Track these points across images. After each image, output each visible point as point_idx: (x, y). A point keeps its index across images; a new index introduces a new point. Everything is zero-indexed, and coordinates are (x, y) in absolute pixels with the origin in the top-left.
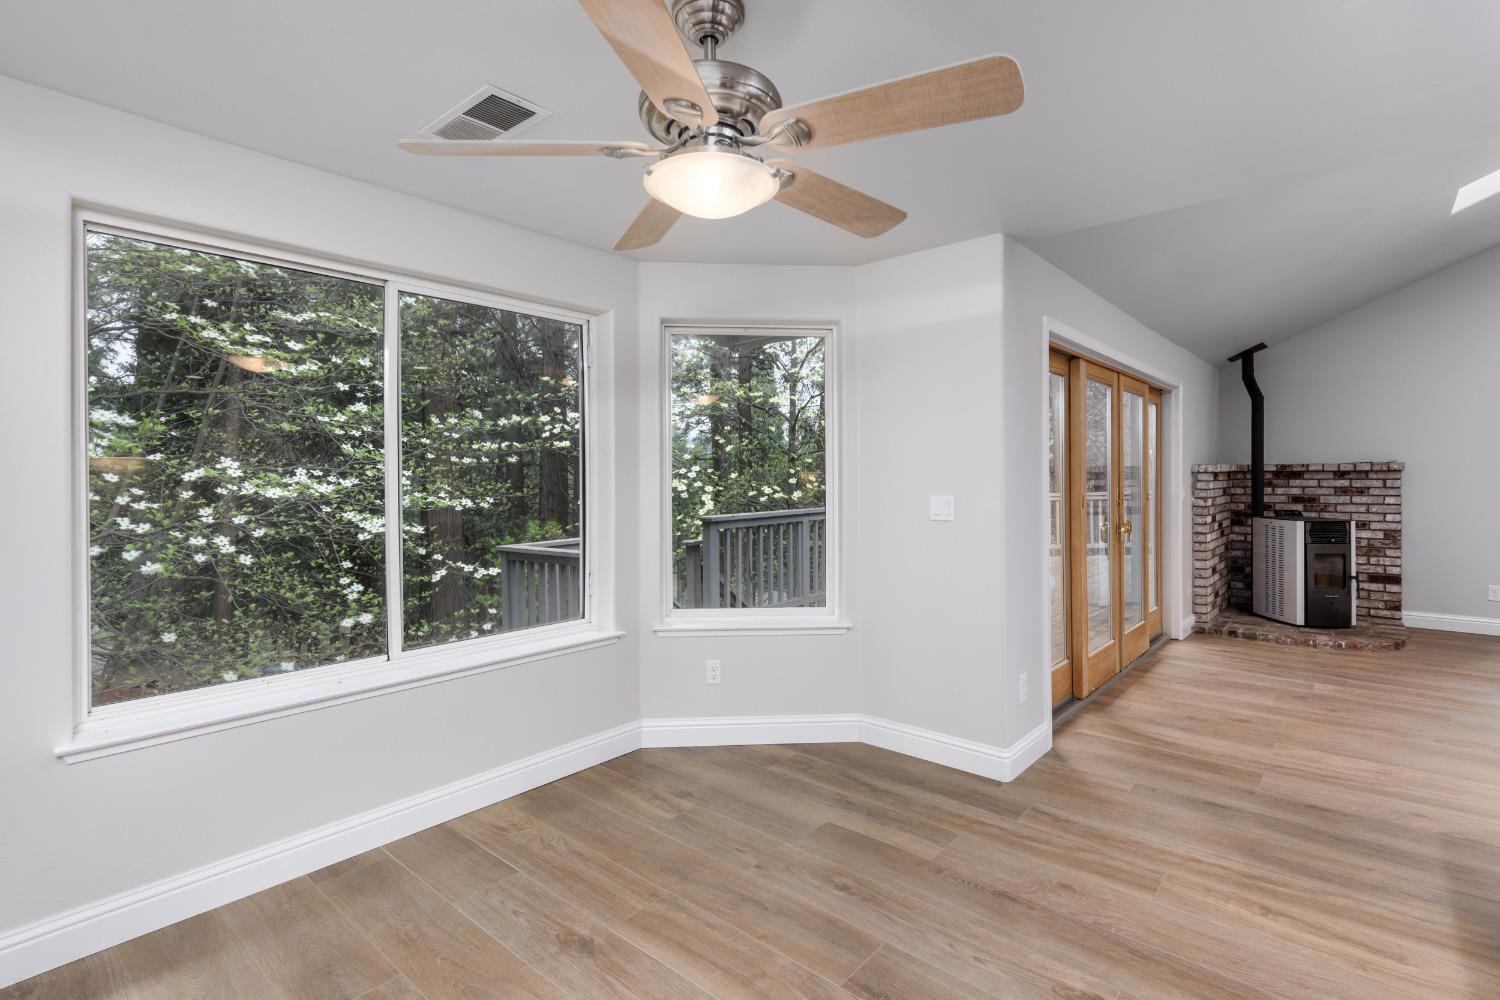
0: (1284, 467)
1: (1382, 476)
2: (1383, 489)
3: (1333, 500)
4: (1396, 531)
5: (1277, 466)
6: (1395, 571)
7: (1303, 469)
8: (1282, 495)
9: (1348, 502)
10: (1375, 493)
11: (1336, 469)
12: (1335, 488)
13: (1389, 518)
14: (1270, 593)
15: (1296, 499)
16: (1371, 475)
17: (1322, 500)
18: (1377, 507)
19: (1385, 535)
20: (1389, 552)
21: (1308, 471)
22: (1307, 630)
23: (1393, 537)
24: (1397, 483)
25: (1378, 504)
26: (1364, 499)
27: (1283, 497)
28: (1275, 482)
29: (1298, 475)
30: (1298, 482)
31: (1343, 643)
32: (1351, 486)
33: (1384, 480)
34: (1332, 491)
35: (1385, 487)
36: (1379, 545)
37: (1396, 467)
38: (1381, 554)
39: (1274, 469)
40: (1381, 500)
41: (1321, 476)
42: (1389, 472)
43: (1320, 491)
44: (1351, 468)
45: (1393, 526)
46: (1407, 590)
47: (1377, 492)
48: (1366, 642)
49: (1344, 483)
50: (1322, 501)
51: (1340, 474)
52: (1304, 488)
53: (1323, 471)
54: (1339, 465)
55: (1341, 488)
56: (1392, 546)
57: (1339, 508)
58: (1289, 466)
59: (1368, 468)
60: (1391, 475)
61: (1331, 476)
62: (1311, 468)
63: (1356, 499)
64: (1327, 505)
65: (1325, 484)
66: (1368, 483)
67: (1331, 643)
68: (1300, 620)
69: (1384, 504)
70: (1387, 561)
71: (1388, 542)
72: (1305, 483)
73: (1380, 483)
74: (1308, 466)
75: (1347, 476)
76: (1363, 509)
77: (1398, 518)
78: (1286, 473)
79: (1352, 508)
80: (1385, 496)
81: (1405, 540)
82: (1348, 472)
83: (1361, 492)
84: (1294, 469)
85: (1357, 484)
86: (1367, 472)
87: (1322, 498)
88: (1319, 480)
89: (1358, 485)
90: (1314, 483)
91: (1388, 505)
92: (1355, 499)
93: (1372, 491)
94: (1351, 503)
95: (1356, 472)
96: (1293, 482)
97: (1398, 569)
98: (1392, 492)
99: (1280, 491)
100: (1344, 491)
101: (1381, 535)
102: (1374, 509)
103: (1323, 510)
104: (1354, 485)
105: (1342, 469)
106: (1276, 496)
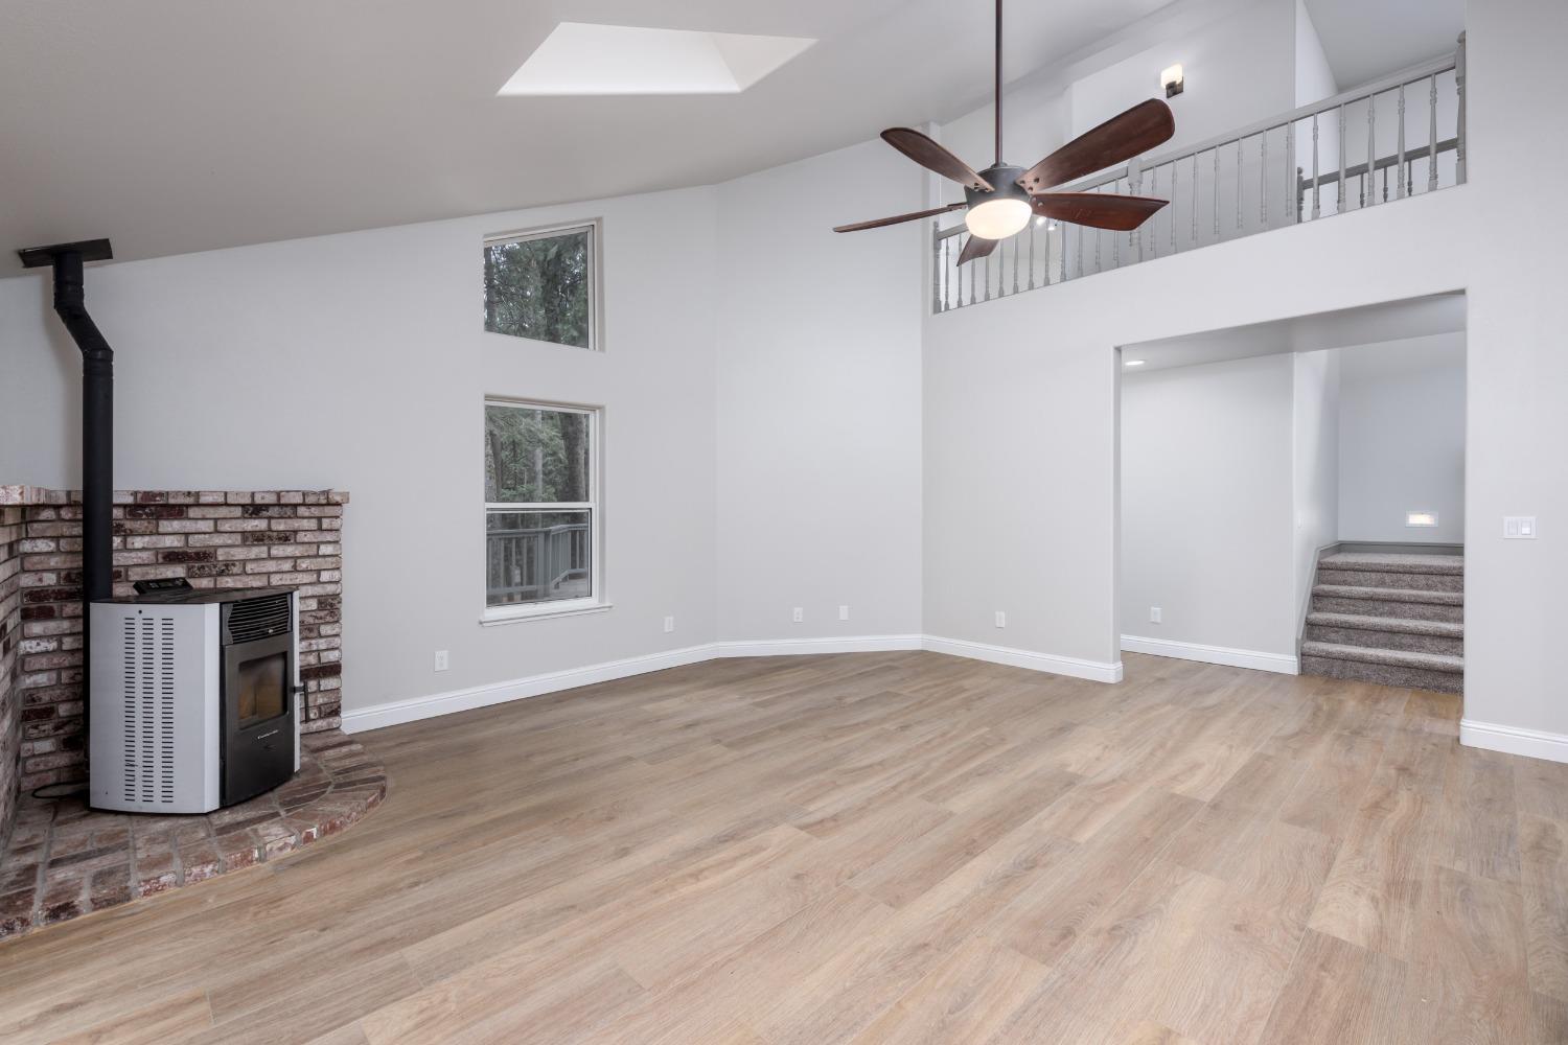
0: (148, 495)
1: (315, 511)
2: (317, 533)
3: (240, 553)
4: (336, 596)
5: (135, 494)
6: (332, 656)
7: (190, 500)
8: (144, 549)
9: (265, 555)
10: (306, 540)
11: (248, 501)
12: (243, 533)
13: (325, 576)
14: (139, 759)
15: (172, 557)
16: (302, 511)
17: (221, 555)
18: (308, 561)
19: (320, 603)
20: (326, 630)
21: (198, 505)
22: (228, 817)
23: (329, 606)
24: (336, 523)
25: (309, 557)
26: (289, 550)
27: (145, 555)
28: (128, 525)
29: (177, 511)
30: (176, 525)
31: (314, 830)
32: (270, 530)
33: (319, 519)
34: (238, 539)
35: (320, 529)
36: (311, 620)
37: (338, 499)
38: (315, 634)
39: (130, 500)
40: (313, 551)
41: (223, 512)
42: (327, 504)
43: (217, 540)
44: (271, 499)
45: (330, 589)
46: (346, 683)
47: (309, 537)
48: (346, 809)
49: (259, 524)
50: (220, 558)
51: (254, 509)
52: (187, 535)
53: (226, 504)
54: (253, 494)
55: (252, 533)
56: (329, 619)
57: (249, 568)
58: (161, 494)
59: (299, 500)
60: (329, 511)
61: (238, 512)
62: (203, 500)
63: (277, 551)
64: (228, 564)
65: (226, 526)
66: (296, 524)
67: (292, 840)
68: (211, 801)
69: (317, 556)
70: (322, 644)
71: (322, 614)
72: (188, 526)
73: (313, 524)
74: (198, 494)
75: (264, 513)
76: (287, 566)
77: (336, 575)
78: (155, 508)
79: (271, 566)
80: (318, 544)
81: (345, 609)
82: (267, 506)
83: (285, 538)
84: (172, 501)
85: (280, 526)
86: (296, 506)
87: (220, 552)
88: (216, 520)
89: (282, 527)
90: (207, 526)
91: (324, 556)
92: (275, 551)
93: (301, 537)
94: (270, 557)
95: (284, 507)
96: (166, 525)
97: (336, 653)
98: (329, 537)
99: (138, 542)
100: (258, 538)
101: (313, 604)
102: (304, 564)
103: (221, 573)
104: (274, 527)
105: (258, 500)
106: (135, 553)
